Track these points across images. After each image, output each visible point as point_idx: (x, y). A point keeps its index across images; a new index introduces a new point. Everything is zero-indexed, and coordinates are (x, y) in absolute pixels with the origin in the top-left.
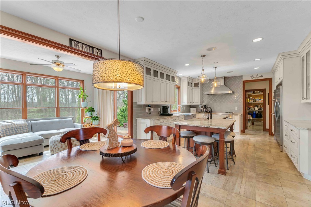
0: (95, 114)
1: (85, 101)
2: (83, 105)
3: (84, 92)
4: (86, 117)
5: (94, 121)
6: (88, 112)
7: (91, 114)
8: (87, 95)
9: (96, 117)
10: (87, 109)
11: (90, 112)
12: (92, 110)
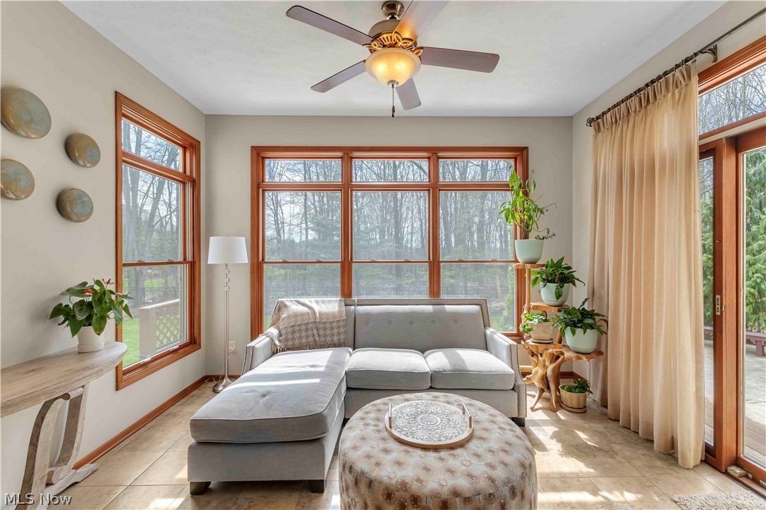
0: (577, 297)
1: (532, 235)
2: (522, 251)
3: (526, 194)
4: (536, 308)
5: (574, 333)
6: (541, 283)
7: (558, 296)
8: (540, 207)
9: (585, 314)
10: (538, 270)
11: (553, 286)
12: (561, 276)
